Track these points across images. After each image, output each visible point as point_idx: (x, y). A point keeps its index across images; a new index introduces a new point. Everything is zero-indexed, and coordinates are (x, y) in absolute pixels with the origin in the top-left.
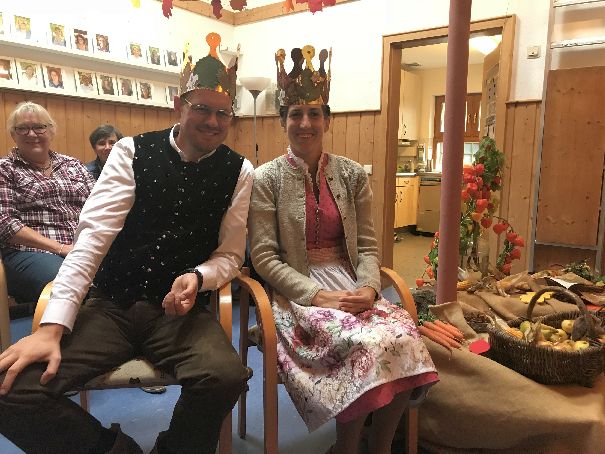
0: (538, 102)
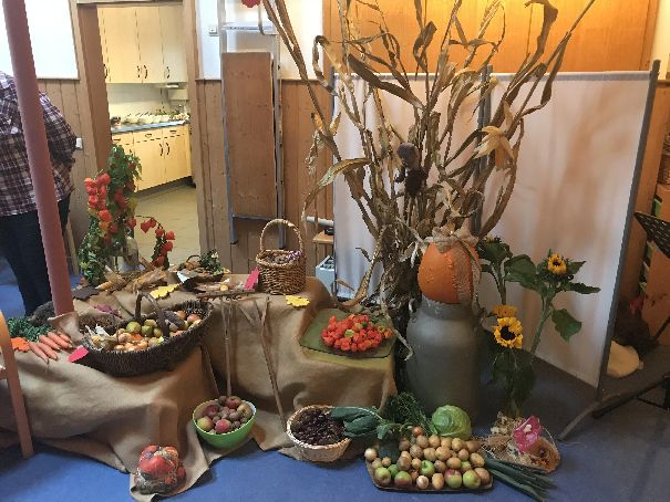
0: (219, 81)
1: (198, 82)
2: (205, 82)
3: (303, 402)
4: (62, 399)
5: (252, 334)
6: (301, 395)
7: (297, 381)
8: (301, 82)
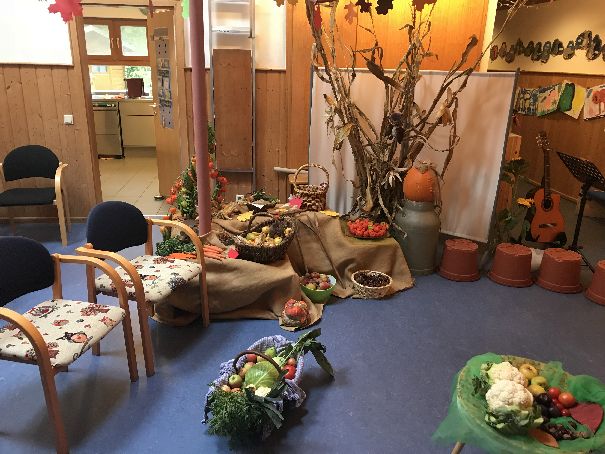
3: (352, 271)
4: (233, 281)
5: (309, 237)
6: (349, 267)
7: (349, 258)
8: (271, 71)
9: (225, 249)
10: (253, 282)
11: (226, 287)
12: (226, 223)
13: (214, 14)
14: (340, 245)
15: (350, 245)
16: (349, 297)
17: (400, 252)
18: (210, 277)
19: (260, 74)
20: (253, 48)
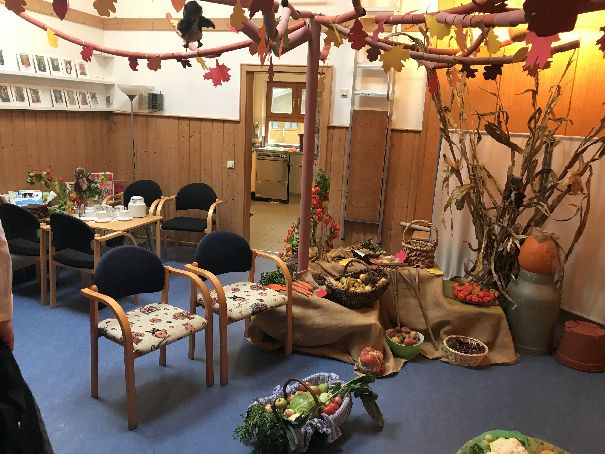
0: (347, 128)
1: (329, 128)
2: (334, 127)
3: (447, 333)
4: (317, 318)
5: (407, 291)
6: (446, 329)
7: (446, 319)
8: (407, 131)
9: (317, 288)
10: (334, 323)
11: (309, 322)
12: (326, 265)
13: (359, 79)
14: (438, 305)
15: (449, 307)
16: (437, 359)
17: (505, 323)
18: (296, 310)
19: (395, 134)
20: (391, 109)
